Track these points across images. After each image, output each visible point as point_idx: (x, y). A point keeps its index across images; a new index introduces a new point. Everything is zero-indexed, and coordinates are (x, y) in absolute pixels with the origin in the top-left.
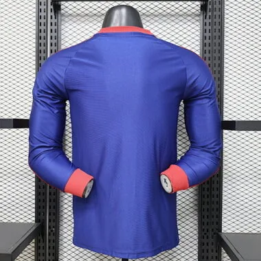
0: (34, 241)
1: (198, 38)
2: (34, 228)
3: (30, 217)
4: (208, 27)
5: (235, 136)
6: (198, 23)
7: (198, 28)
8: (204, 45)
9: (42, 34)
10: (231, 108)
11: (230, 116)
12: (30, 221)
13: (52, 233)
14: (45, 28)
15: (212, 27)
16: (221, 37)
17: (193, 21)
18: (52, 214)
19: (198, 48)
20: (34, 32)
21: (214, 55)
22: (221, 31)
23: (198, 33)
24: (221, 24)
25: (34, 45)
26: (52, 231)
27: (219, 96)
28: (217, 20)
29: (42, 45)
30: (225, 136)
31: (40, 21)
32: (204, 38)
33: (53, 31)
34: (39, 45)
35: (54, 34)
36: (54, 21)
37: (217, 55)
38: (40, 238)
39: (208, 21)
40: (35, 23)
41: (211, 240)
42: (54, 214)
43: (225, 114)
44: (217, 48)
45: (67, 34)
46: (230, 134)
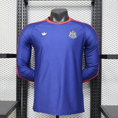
0: (16, 109)
1: (90, 17)
2: (16, 103)
3: (14, 98)
4: (95, 12)
5: (107, 62)
6: (90, 10)
7: (90, 12)
8: (93, 20)
9: (20, 15)
10: (105, 51)
11: (105, 53)
12: (14, 100)
13: (24, 106)
14: (21, 12)
15: (97, 12)
16: (101, 17)
17: (88, 9)
18: (24, 97)
19: (90, 22)
20: (16, 14)
21: (98, 25)
22: (101, 14)
23: (90, 15)
24: (101, 10)
25: (16, 20)
26: (24, 104)
27: (100, 43)
28: (99, 9)
29: (20, 20)
30: (102, 61)
31: (19, 9)
32: (93, 17)
33: (25, 14)
34: (18, 20)
35: (25, 15)
36: (25, 9)
37: (99, 25)
38: (19, 108)
39: (95, 9)
40: (16, 10)
41: (96, 109)
42: (25, 97)
43: (102, 51)
44: (99, 21)
45: (31, 15)
46: (105, 61)
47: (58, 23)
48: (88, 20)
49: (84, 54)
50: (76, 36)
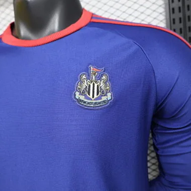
47: (35, 40)
48: (155, 15)
49: (151, 142)
50: (112, 90)
